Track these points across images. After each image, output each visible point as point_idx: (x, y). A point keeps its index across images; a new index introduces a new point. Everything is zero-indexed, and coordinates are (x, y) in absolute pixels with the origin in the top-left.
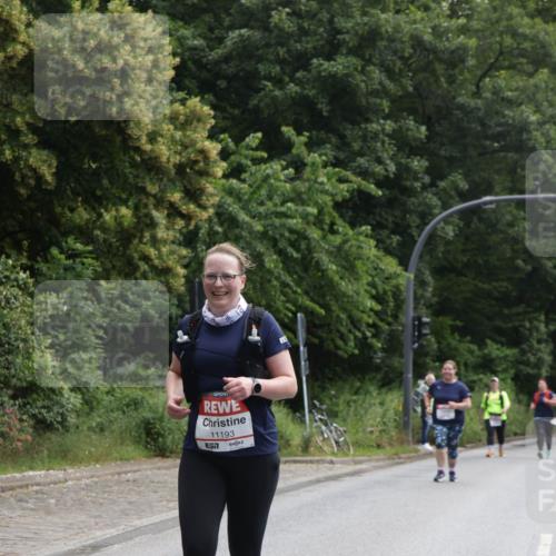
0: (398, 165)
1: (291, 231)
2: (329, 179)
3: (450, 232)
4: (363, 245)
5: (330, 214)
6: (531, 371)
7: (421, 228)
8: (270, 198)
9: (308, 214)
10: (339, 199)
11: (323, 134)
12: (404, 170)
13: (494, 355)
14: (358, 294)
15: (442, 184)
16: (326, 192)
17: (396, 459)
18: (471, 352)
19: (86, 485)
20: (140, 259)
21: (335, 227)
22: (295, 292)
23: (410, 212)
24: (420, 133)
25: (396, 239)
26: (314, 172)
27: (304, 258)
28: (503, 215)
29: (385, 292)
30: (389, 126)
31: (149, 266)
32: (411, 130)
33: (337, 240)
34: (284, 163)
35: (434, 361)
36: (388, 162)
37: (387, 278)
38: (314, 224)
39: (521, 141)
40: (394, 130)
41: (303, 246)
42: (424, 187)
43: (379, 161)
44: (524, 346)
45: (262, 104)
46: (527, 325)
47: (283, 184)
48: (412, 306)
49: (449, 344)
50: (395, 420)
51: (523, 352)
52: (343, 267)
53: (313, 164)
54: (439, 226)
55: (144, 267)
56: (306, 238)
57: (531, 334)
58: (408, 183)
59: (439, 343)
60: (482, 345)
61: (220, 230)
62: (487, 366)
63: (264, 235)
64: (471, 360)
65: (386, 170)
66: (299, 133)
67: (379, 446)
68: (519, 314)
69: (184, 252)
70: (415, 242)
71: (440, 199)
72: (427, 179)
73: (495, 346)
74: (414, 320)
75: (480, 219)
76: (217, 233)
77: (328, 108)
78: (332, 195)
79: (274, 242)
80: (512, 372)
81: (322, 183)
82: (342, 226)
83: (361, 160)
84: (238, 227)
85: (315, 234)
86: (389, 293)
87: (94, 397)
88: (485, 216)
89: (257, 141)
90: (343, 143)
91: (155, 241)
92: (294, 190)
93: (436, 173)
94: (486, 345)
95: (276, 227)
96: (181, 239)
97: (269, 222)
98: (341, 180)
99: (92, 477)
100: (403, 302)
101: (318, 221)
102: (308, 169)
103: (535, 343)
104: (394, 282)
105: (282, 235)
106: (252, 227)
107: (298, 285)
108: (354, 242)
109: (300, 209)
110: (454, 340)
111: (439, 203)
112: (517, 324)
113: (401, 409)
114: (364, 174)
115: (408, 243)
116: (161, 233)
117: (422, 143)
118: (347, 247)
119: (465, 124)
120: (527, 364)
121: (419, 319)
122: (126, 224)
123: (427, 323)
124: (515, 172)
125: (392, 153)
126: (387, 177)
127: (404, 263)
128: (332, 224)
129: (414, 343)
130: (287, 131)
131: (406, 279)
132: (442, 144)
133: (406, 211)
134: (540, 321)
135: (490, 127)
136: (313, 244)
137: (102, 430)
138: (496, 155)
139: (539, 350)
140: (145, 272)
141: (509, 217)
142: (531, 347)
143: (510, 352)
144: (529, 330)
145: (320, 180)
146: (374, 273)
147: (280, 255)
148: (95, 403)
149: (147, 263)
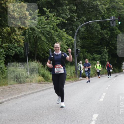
0: (71, 16)
1: (47, 31)
2: (55, 19)
3: (83, 30)
4: (64, 33)
5: (55, 27)
6: (104, 60)
7: (76, 29)
8: (42, 24)
9: (51, 27)
10: (57, 23)
11: (53, 10)
12: (72, 17)
13: (95, 57)
14: (63, 45)
15: (80, 19)
16: (54, 22)
17: (74, 81)
18: (91, 57)
19: (2, 90)
20: (13, 39)
21: (57, 30)
22: (49, 45)
23: (74, 26)
24: (75, 8)
25: (71, 32)
26: (51, 18)
27: (50, 37)
28: (94, 25)
29: (70, 44)
30: (68, 7)
31: (15, 40)
32: (73, 8)
33: (58, 33)
34: (44, 16)
35: (83, 59)
36: (68, 15)
37: (70, 41)
38: (52, 30)
39: (97, 9)
40: (69, 8)
41: (50, 35)
42: (77, 20)
43: (66, 15)
44: (102, 54)
45: (39, 4)
46: (102, 49)
47: (44, 21)
48: (76, 47)
49: (85, 55)
50: (74, 72)
51: (102, 56)
52: (60, 39)
53: (51, 16)
54: (80, 29)
55: (14, 41)
56: (51, 33)
57: (103, 52)
58: (73, 19)
59: (83, 55)
60: (92, 55)
61: (31, 32)
62: (94, 59)
63: (41, 32)
64: (91, 58)
65: (68, 17)
66: (48, 9)
67: (70, 78)
68: (100, 47)
69: (23, 37)
70: (75, 32)
71: (80, 22)
72: (77, 18)
73: (96, 55)
74: (76, 50)
75: (90, 27)
76: (30, 32)
77: (54, 4)
78: (56, 23)
79: (43, 34)
80: (100, 60)
81: (53, 20)
82: (58, 30)
83: (62, 15)
84: (35, 31)
85: (52, 32)
86: (71, 44)
87: (3, 70)
88: (91, 26)
89: (38, 11)
90: (58, 11)
91: (16, 35)
92: (47, 22)
93: (79, 17)
94: (93, 55)
95: (44, 31)
96: (22, 34)
97: (42, 29)
98: (58, 19)
99: (3, 88)
100: (74, 46)
101: (53, 29)
102: (50, 17)
103: (104, 53)
104: (71, 41)
105: (45, 32)
106: (38, 31)
107: (50, 43)
108: (61, 33)
109: (49, 26)
110: (86, 54)
111: (80, 23)
112: (100, 49)
113: (75, 70)
114: (63, 18)
115: (74, 33)
116: (17, 33)
117: (75, 10)
118: (60, 34)
119: (85, 6)
120: (103, 58)
121: (77, 49)
122: (9, 31)
123: (79, 50)
124: (97, 16)
125: (69, 13)
126: (68, 18)
127: (73, 37)
128: (56, 29)
129: (77, 55)
130: (45, 9)
131: (74, 40)
132: (80, 10)
133: (73, 26)
134: (105, 49)
135: (90, 6)
136: (52, 34)
137: (6, 78)
138: (92, 12)
139: (105, 55)
140: (14, 42)
141: (96, 26)
142: (103, 54)
143: (99, 56)
144: (103, 51)
145: (53, 19)
146: (67, 40)
147: (45, 37)
148: (4, 72)
149: (14, 40)
